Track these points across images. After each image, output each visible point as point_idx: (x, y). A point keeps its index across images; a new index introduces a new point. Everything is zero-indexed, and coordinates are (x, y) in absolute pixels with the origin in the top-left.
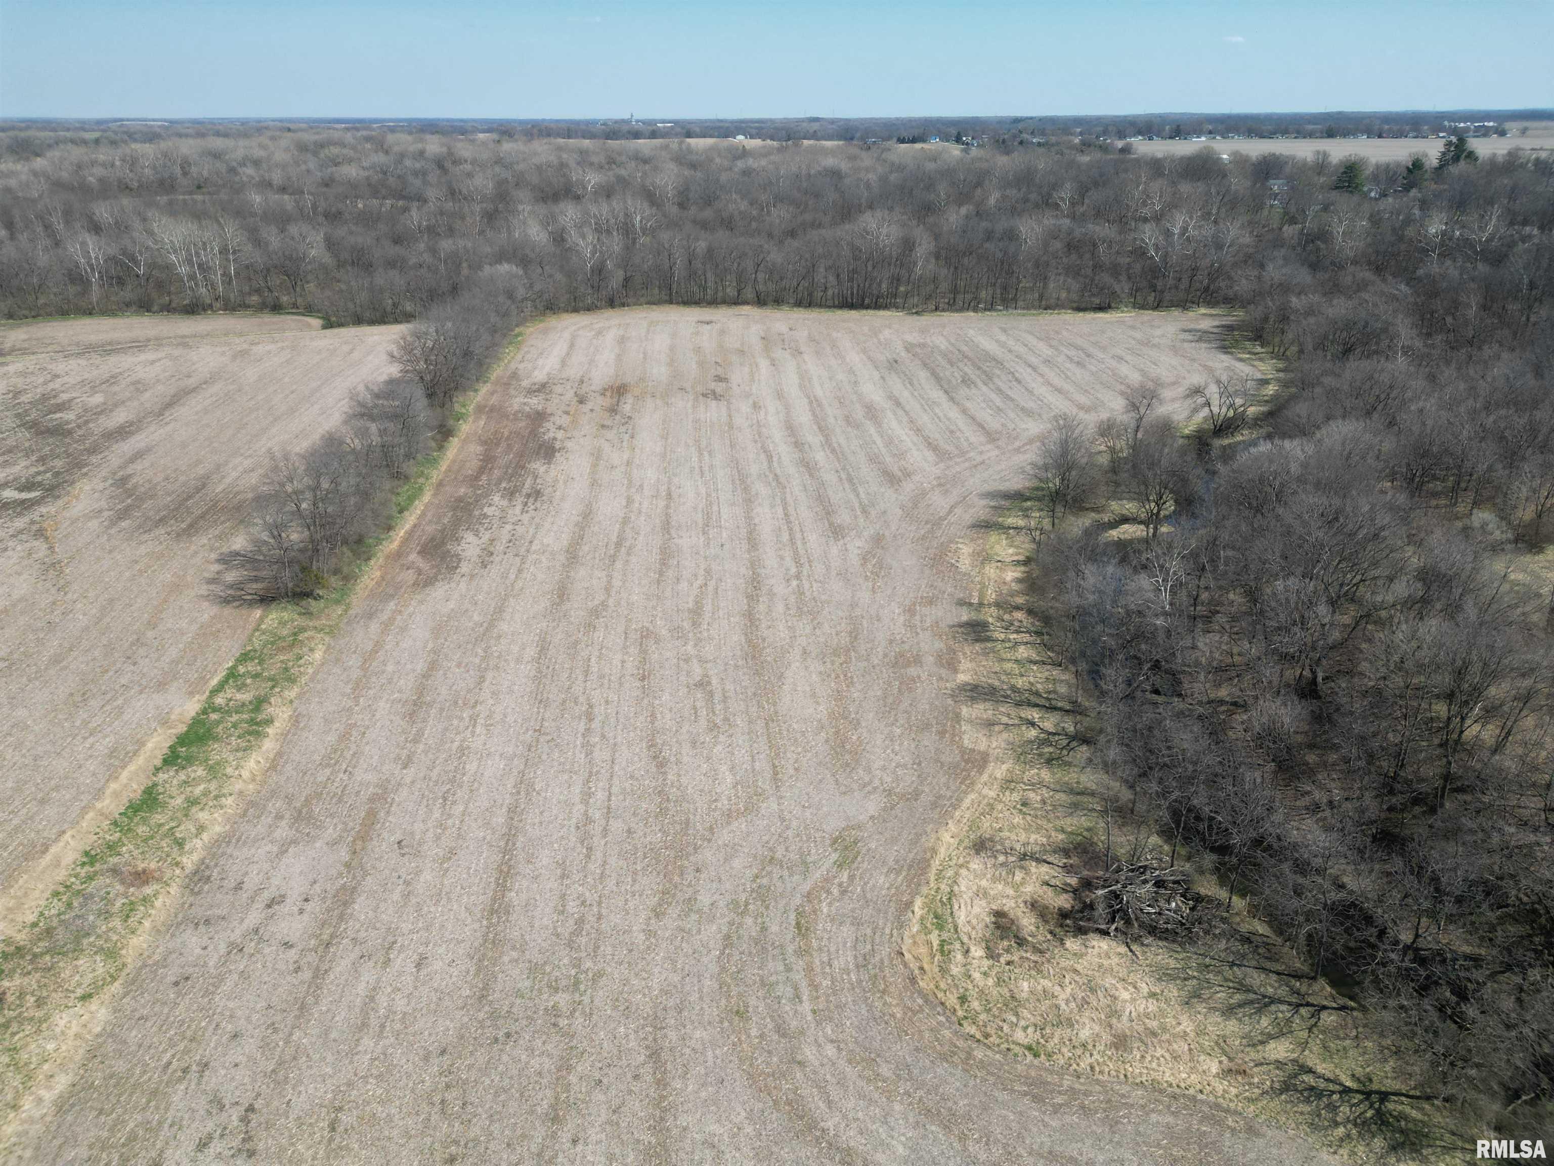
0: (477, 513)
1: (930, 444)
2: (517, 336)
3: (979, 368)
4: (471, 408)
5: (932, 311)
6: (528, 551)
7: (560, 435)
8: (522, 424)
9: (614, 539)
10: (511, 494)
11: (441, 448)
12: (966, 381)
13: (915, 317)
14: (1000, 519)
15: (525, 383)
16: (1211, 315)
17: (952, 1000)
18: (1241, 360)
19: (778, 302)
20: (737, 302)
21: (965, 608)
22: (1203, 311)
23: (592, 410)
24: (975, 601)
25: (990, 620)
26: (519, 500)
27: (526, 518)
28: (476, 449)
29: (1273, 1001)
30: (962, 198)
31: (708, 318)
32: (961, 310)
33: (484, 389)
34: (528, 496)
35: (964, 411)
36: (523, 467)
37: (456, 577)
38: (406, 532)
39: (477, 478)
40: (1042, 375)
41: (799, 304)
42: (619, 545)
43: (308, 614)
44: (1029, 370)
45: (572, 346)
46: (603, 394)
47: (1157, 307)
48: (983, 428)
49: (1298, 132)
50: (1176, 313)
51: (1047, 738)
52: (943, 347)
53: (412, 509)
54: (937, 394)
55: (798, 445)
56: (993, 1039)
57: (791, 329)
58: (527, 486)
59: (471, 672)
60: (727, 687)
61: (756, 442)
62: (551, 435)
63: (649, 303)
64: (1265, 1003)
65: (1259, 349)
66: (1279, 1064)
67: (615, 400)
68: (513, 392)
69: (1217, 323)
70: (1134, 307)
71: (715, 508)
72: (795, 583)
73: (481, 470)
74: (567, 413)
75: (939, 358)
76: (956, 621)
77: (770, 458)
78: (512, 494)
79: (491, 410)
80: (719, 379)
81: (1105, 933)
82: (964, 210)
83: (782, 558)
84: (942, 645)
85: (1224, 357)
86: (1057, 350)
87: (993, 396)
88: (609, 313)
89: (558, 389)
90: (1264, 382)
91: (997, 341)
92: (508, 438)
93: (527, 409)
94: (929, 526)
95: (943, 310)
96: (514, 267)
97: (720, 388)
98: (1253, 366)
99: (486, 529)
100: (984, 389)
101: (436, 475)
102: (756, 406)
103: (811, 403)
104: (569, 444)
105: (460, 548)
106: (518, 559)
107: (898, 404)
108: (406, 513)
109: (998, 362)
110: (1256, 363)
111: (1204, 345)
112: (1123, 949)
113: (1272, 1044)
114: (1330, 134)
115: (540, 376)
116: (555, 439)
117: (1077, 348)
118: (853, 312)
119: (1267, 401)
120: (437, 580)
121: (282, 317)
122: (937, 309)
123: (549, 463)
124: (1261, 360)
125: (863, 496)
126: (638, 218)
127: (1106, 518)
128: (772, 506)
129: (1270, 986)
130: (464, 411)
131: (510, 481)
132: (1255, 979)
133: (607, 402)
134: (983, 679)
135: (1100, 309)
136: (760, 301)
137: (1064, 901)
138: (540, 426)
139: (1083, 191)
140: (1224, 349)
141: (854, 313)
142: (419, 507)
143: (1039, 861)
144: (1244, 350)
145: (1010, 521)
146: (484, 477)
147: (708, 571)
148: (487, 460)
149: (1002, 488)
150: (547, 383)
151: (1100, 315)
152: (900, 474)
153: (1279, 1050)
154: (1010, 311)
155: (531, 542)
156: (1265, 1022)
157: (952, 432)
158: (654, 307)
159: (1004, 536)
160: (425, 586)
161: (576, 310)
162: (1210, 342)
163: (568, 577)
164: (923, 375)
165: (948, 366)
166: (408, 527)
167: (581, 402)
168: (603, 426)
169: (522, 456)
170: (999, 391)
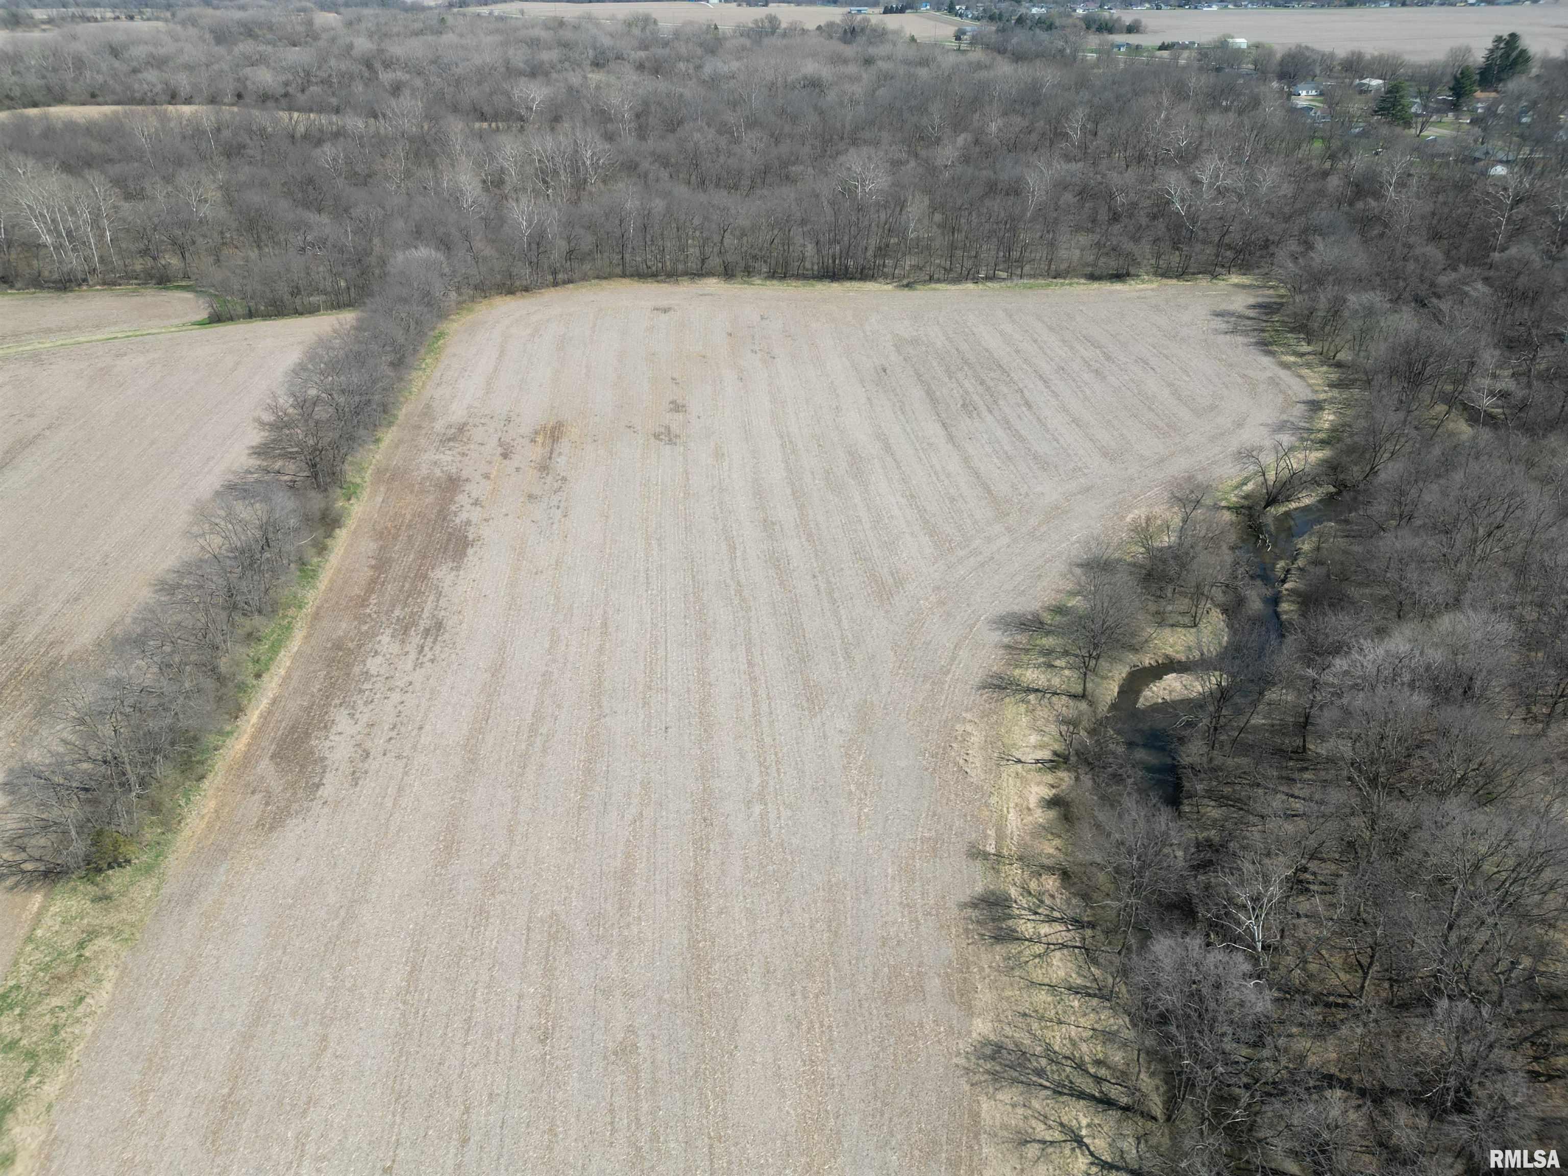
0: (356, 670)
1: (926, 522)
2: (437, 338)
3: (982, 383)
4: (368, 476)
5: (924, 282)
6: (414, 747)
7: (475, 515)
8: (430, 499)
9: (529, 719)
10: (404, 629)
11: (322, 549)
12: (968, 407)
13: (906, 292)
14: (1017, 672)
15: (439, 426)
16: (1244, 287)
18: (1286, 366)
19: (749, 272)
20: (700, 273)
21: (978, 863)
22: (1235, 279)
23: (518, 469)
24: (991, 849)
25: (1013, 892)
26: (415, 639)
27: (418, 676)
28: (369, 546)
30: (958, 125)
31: (666, 303)
32: (958, 280)
33: (389, 436)
34: (427, 631)
35: (966, 460)
36: (425, 577)
37: (316, 806)
38: (261, 716)
39: (363, 602)
40: (1056, 395)
41: (772, 275)
42: (533, 730)
43: (104, 898)
44: (1040, 384)
45: (502, 353)
46: (533, 441)
47: (1182, 273)
48: (989, 492)
50: (1203, 282)
52: (939, 344)
53: (273, 669)
54: (933, 429)
55: (768, 525)
57: (762, 318)
58: (426, 614)
59: (311, 1029)
60: (660, 1057)
61: (716, 519)
62: (464, 516)
63: (598, 277)
65: (1305, 347)
67: (548, 449)
68: (422, 441)
69: (1252, 301)
70: (1156, 274)
71: (661, 652)
72: (757, 809)
73: (372, 586)
74: (487, 477)
75: (935, 364)
77: (732, 548)
78: (406, 630)
79: (393, 478)
80: (677, 407)
82: (960, 140)
83: (742, 756)
84: (951, 951)
85: (1266, 360)
86: (1072, 348)
87: (1000, 433)
88: (550, 295)
89: (478, 434)
90: (1315, 406)
91: (1002, 333)
92: (409, 526)
93: (438, 472)
94: (928, 686)
95: (939, 281)
96: (433, 252)
97: (675, 421)
98: (1301, 377)
99: (366, 703)
100: (989, 418)
101: (313, 597)
102: (718, 455)
103: (783, 446)
104: (486, 532)
105: (328, 744)
106: (401, 763)
107: (888, 448)
108: (266, 677)
109: (1004, 371)
110: (1305, 372)
111: (1240, 339)
115: (457, 413)
116: (468, 523)
117: (1097, 345)
118: (835, 285)
119: (1322, 442)
120: (289, 815)
121: (170, 294)
122: (930, 279)
123: (458, 568)
124: (1309, 365)
125: (845, 624)
126: (589, 153)
127: (1147, 660)
128: (733, 648)
130: (358, 480)
131: (405, 605)
133: (537, 452)
134: (1008, 1031)
135: (1119, 276)
136: (728, 273)
138: (452, 500)
139: (1096, 118)
140: (1265, 346)
141: (835, 287)
142: (284, 661)
144: (1288, 348)
145: (1030, 676)
146: (373, 599)
147: (646, 785)
148: (381, 564)
149: (1016, 608)
150: (465, 424)
151: (1118, 286)
152: (891, 581)
154: (1016, 281)
155: (421, 728)
157: (952, 500)
158: (604, 283)
159: (1022, 708)
160: (272, 829)
161: (511, 292)
162: (1245, 333)
163: (462, 801)
164: (917, 393)
165: (946, 380)
166: (264, 703)
167: (505, 456)
168: (530, 496)
169: (424, 557)
170: (1007, 424)
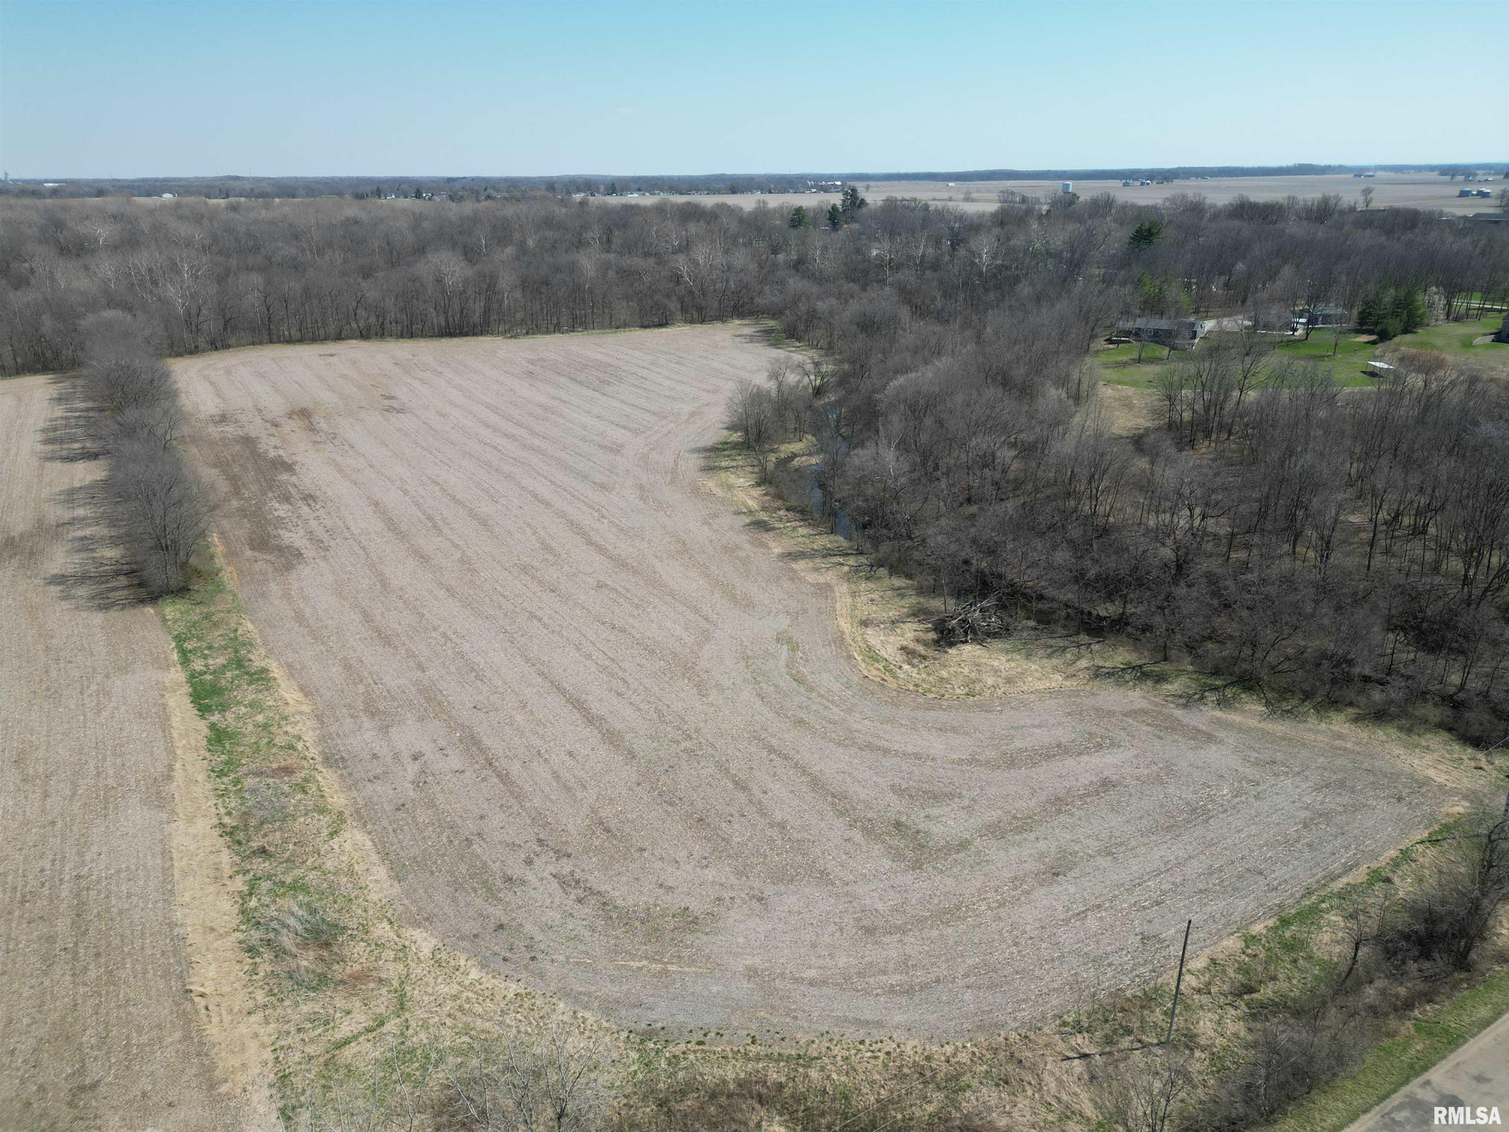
0: (270, 516)
3: (605, 372)
6: (353, 535)
7: (282, 453)
8: (236, 447)
9: (422, 517)
12: (604, 382)
13: (513, 340)
14: (716, 464)
15: (202, 416)
16: (745, 325)
17: (911, 688)
19: (381, 335)
20: (340, 337)
21: (742, 515)
23: (292, 431)
24: (745, 510)
25: (766, 519)
26: (299, 503)
27: (321, 514)
29: (1065, 648)
30: (502, 242)
31: (329, 352)
32: (547, 332)
34: (304, 499)
35: (622, 401)
36: (273, 480)
37: (309, 560)
38: (219, 538)
39: (237, 492)
41: (402, 335)
46: (291, 418)
47: (702, 322)
48: (648, 410)
49: (708, 189)
51: (857, 569)
52: (560, 359)
55: (510, 436)
56: (946, 696)
57: (414, 355)
58: (294, 492)
61: (470, 438)
62: (274, 453)
64: (1064, 649)
65: (798, 344)
66: (1088, 669)
67: (306, 421)
69: (754, 329)
72: (605, 521)
73: (236, 486)
74: (271, 435)
75: (565, 367)
76: (743, 523)
78: (287, 500)
80: (388, 398)
81: (966, 642)
84: (748, 537)
85: (778, 351)
86: (653, 355)
89: (242, 418)
91: (601, 353)
92: (234, 461)
93: (229, 435)
94: (669, 474)
97: (394, 404)
99: (294, 526)
100: (623, 385)
102: (441, 414)
104: (298, 459)
105: (286, 542)
106: (351, 541)
107: (563, 402)
109: (616, 367)
111: (757, 344)
112: (978, 647)
113: (1078, 663)
114: (733, 190)
115: (213, 410)
116: (280, 456)
120: (293, 565)
122: (527, 333)
123: (295, 474)
124: (804, 350)
125: (601, 463)
126: (186, 267)
127: (782, 455)
129: (1061, 643)
131: (273, 490)
132: (1052, 642)
133: (300, 423)
134: (791, 549)
135: (661, 325)
137: (932, 635)
138: (256, 447)
139: (608, 232)
140: (775, 345)
141: (455, 341)
143: (903, 622)
144: (788, 345)
145: (723, 464)
146: (244, 491)
149: (699, 446)
150: (225, 414)
151: (663, 330)
152: (614, 446)
153: (1083, 663)
155: (348, 529)
156: (1069, 656)
159: (728, 473)
160: (288, 570)
162: (758, 341)
163: (412, 545)
164: (563, 380)
167: (276, 426)
168: (315, 442)
169: (264, 471)
170: (636, 386)
